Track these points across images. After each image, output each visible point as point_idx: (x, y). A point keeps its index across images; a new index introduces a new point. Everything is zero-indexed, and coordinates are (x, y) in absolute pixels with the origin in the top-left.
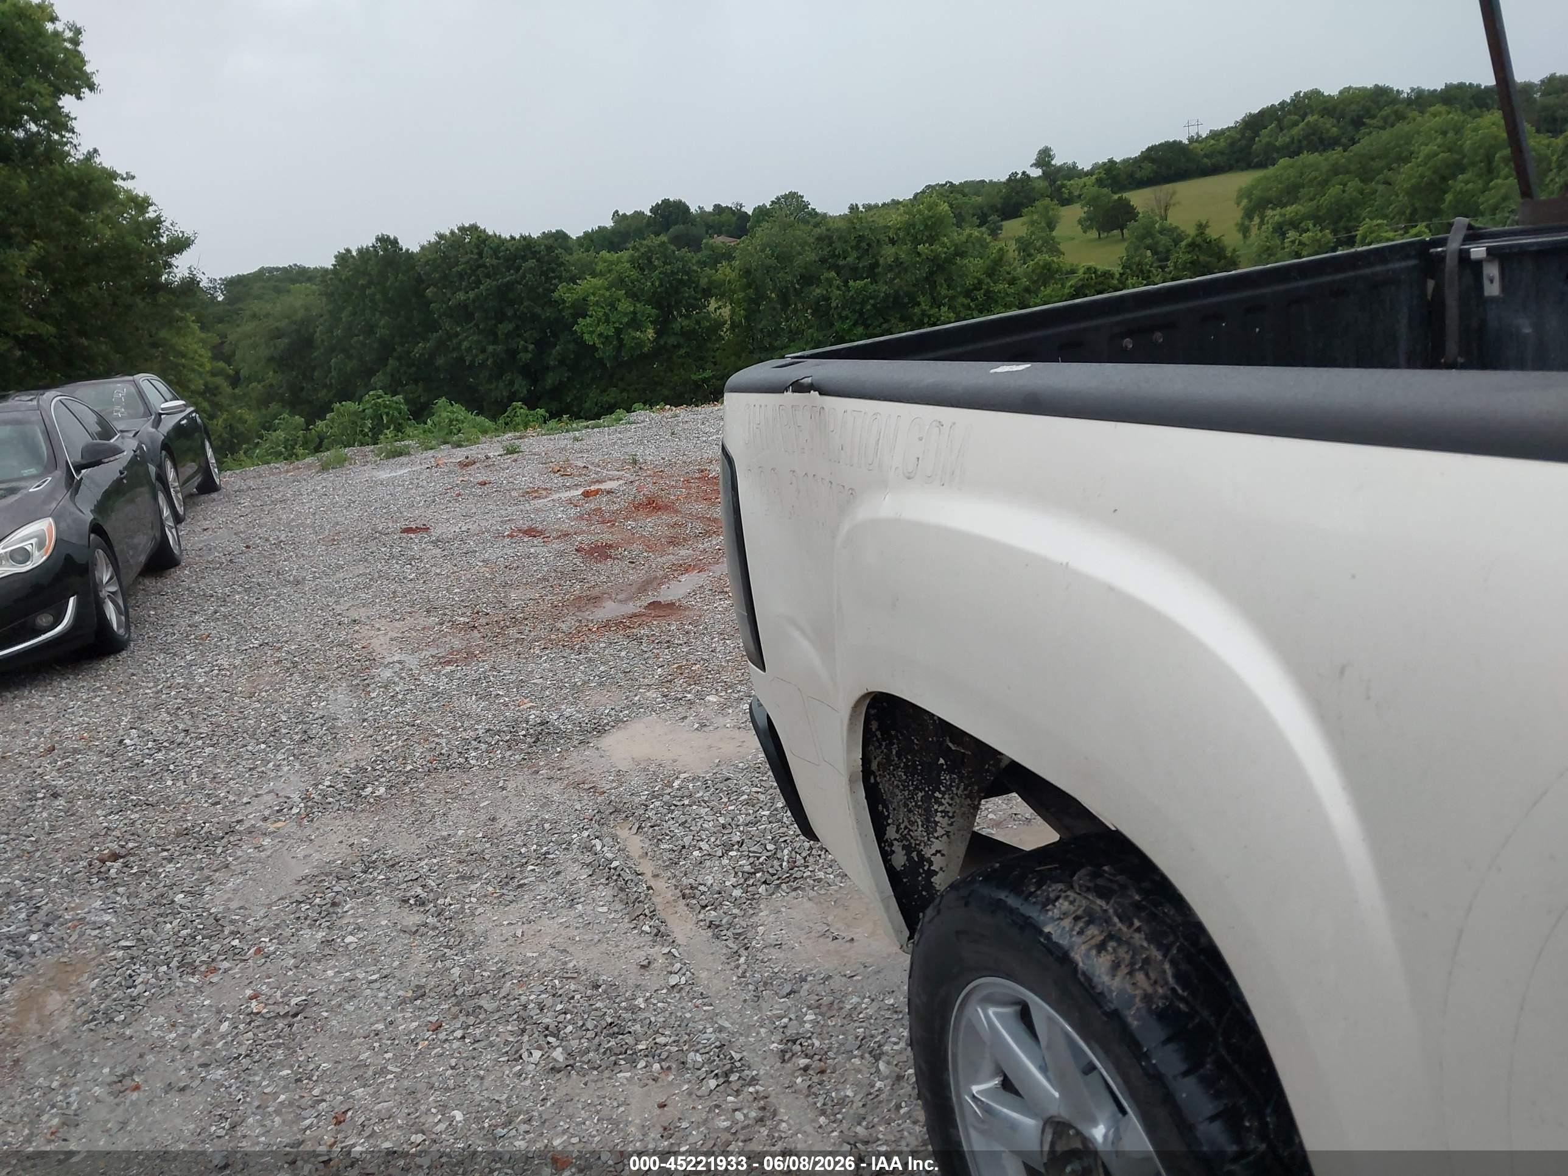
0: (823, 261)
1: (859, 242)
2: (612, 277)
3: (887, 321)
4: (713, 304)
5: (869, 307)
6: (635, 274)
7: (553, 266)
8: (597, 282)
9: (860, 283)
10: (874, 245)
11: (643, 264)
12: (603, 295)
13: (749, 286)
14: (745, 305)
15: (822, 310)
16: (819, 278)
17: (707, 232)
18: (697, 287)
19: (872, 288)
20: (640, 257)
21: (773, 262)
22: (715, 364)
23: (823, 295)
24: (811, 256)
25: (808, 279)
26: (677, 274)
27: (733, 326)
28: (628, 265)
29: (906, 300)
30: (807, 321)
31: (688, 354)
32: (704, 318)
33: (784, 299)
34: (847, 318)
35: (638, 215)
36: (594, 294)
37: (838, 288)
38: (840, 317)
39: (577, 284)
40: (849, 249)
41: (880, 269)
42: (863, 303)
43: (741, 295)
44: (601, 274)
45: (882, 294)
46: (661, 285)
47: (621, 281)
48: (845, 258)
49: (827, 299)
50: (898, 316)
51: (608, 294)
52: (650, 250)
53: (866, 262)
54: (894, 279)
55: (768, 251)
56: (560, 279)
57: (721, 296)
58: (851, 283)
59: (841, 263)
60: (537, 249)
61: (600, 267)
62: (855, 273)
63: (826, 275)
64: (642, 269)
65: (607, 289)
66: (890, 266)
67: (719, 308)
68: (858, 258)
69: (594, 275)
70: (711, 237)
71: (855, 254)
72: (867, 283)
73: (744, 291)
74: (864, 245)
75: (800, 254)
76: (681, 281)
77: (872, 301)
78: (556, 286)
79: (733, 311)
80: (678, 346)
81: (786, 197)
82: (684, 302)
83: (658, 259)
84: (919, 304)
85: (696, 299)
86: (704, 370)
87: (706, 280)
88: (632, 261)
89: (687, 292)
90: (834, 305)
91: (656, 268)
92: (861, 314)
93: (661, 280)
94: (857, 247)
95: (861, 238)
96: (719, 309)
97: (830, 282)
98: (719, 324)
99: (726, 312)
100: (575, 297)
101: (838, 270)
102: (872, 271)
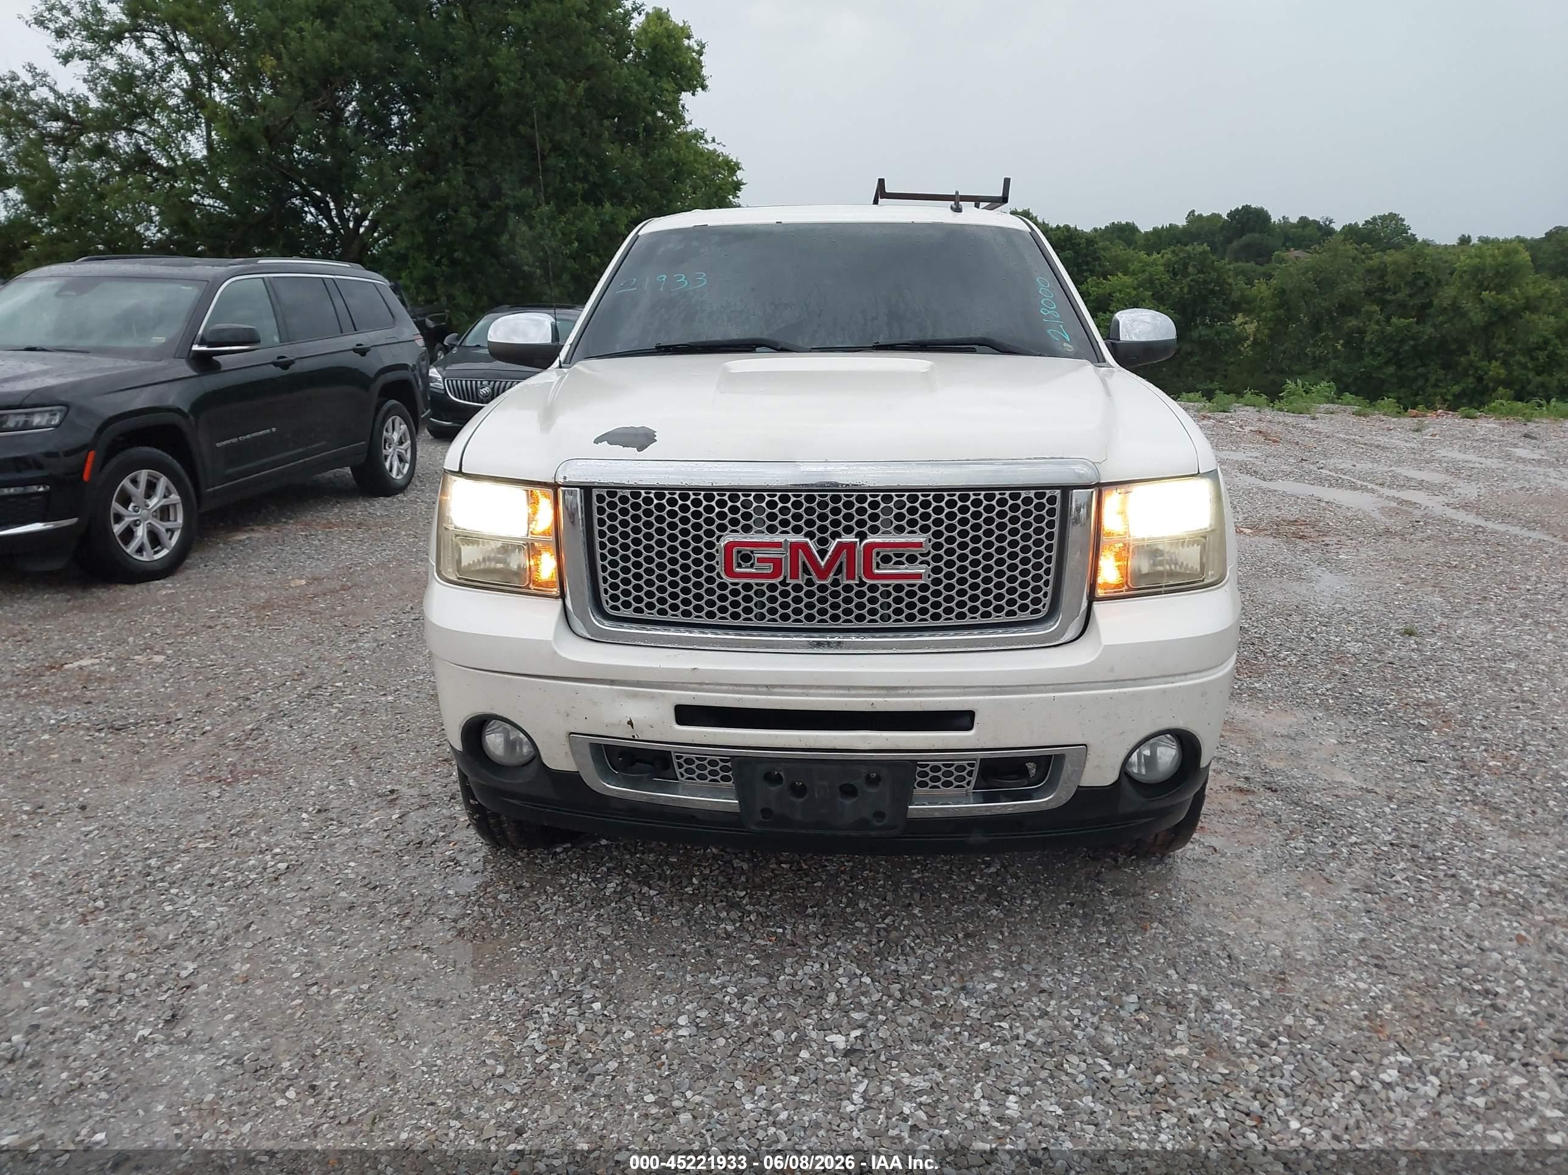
0: (1368, 293)
1: (1416, 279)
2: (1142, 277)
3: (1424, 365)
4: (1240, 319)
5: (1407, 348)
6: (1166, 278)
7: (1089, 259)
8: (1126, 279)
9: (1404, 322)
10: (1432, 284)
11: (1176, 271)
12: (1129, 294)
13: (1280, 306)
14: (1271, 325)
15: (1355, 343)
16: (1359, 311)
17: (1284, 245)
18: (1227, 299)
19: (1416, 328)
20: (1176, 262)
21: (1312, 286)
22: (1225, 377)
23: (1359, 328)
24: (1356, 286)
25: (1348, 308)
26: (1210, 283)
27: (1255, 343)
28: (1162, 268)
29: (1454, 347)
30: (1336, 351)
31: (1199, 363)
32: (1227, 331)
33: (1316, 326)
34: (1379, 355)
35: (1216, 217)
36: (1120, 291)
37: (1378, 323)
38: (1372, 352)
39: (1107, 279)
40: (1402, 285)
41: (1432, 311)
42: (1402, 342)
43: (1270, 314)
44: (1134, 273)
45: (1426, 337)
46: (1189, 292)
47: (1151, 281)
48: (1395, 293)
49: (1362, 332)
50: (1440, 362)
51: (1134, 293)
52: (1189, 257)
53: (1418, 301)
54: (1445, 323)
55: (1310, 274)
56: (1092, 272)
57: (1247, 312)
58: (1394, 320)
59: (1389, 297)
60: (1078, 240)
61: (1134, 266)
62: (1403, 309)
63: (1367, 308)
64: (1175, 274)
65: (1135, 289)
66: (1445, 309)
67: (1246, 323)
68: (1410, 296)
69: (1125, 273)
70: (1288, 249)
71: (1407, 291)
72: (1412, 323)
73: (1274, 310)
74: (1421, 283)
75: (1345, 282)
76: (1212, 292)
77: (1412, 343)
78: (1086, 278)
79: (1258, 329)
80: (1191, 354)
81: (1383, 218)
82: (1209, 312)
83: (1194, 266)
84: (1468, 353)
85: (1223, 311)
86: (1212, 381)
87: (1239, 293)
88: (1167, 265)
89: (1215, 302)
90: (1367, 339)
91: (1188, 275)
92: (1397, 353)
93: (1190, 287)
94: (1411, 284)
95: (1419, 275)
96: (1246, 325)
97: (1370, 315)
98: (1241, 339)
99: (1251, 328)
100: (1101, 291)
101: (1383, 303)
102: (1422, 313)
